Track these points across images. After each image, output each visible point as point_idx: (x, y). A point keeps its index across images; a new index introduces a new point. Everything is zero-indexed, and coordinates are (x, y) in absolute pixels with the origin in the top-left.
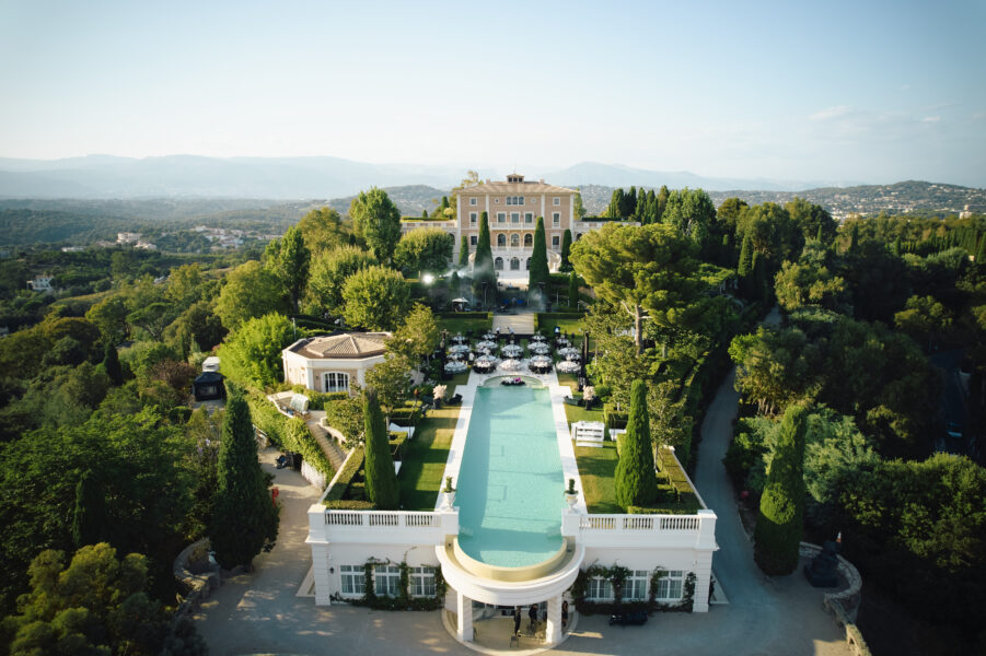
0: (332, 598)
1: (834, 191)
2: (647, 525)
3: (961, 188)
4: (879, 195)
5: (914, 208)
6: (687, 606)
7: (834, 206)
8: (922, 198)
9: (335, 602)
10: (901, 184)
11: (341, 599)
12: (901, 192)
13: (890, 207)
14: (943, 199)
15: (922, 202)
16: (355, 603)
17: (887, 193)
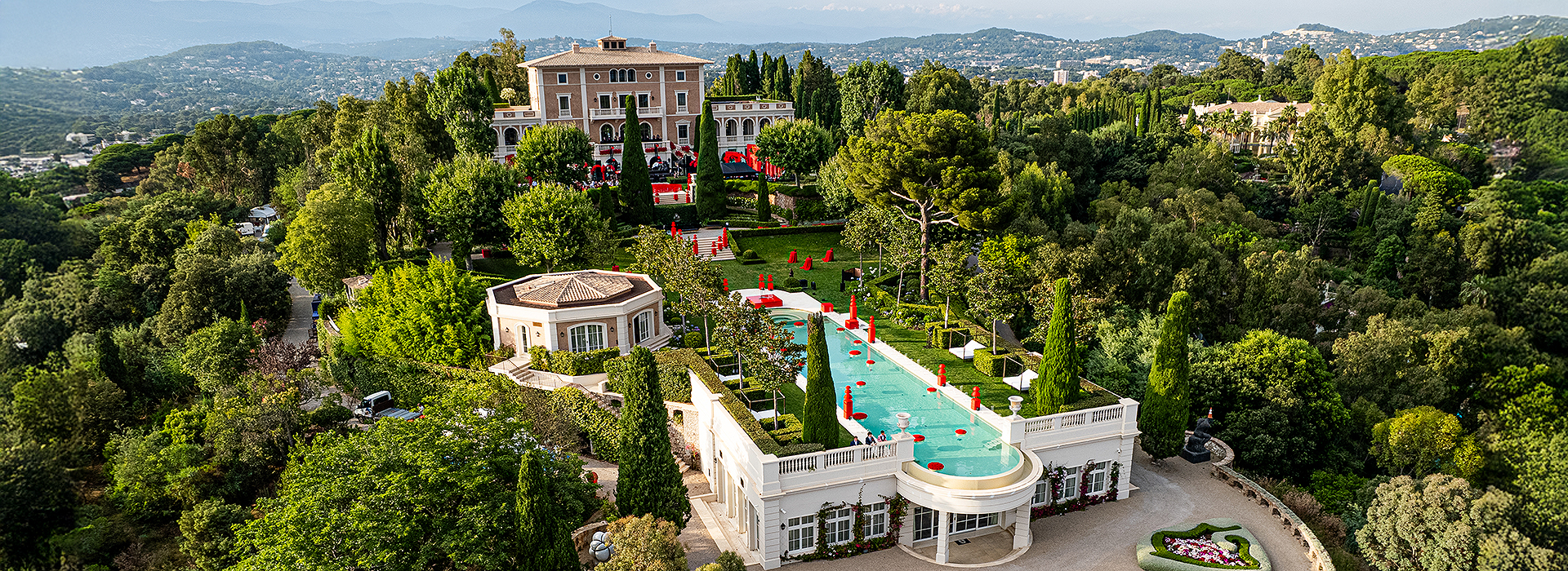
0: (783, 559)
1: (906, 42)
2: (1080, 421)
3: (1051, 38)
4: (957, 47)
5: (1002, 65)
6: (1112, 495)
7: (906, 63)
8: (1008, 52)
9: (787, 562)
10: (982, 33)
11: (792, 558)
12: (983, 43)
13: (974, 64)
14: (1032, 53)
15: (1008, 56)
16: (807, 559)
17: (969, 45)
